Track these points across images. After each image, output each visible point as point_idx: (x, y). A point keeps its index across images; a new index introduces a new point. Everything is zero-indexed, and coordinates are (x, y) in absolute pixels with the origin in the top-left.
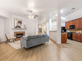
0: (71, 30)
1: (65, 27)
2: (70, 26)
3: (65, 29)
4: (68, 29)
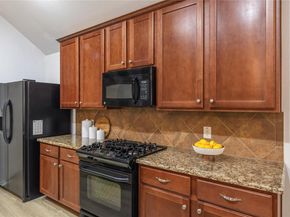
0: (113, 114)
1: (56, 88)
2: (109, 78)
3: (64, 103)
4: (84, 113)
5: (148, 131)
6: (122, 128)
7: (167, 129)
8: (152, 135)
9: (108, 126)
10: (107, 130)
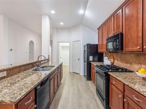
0: (115, 55)
5: (127, 63)
6: (118, 61)
7: (135, 63)
8: (128, 65)
9: (113, 60)
10: (113, 61)
